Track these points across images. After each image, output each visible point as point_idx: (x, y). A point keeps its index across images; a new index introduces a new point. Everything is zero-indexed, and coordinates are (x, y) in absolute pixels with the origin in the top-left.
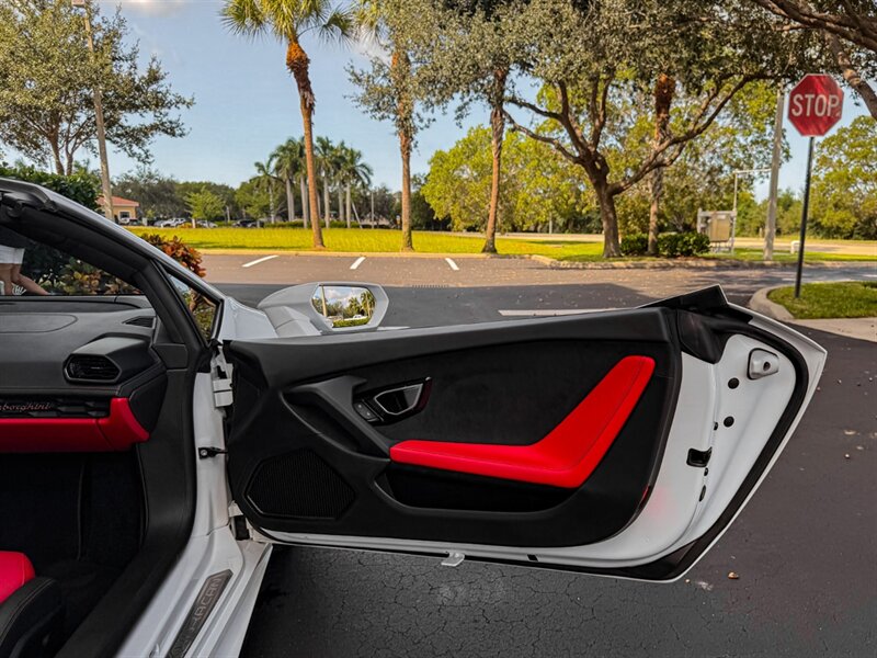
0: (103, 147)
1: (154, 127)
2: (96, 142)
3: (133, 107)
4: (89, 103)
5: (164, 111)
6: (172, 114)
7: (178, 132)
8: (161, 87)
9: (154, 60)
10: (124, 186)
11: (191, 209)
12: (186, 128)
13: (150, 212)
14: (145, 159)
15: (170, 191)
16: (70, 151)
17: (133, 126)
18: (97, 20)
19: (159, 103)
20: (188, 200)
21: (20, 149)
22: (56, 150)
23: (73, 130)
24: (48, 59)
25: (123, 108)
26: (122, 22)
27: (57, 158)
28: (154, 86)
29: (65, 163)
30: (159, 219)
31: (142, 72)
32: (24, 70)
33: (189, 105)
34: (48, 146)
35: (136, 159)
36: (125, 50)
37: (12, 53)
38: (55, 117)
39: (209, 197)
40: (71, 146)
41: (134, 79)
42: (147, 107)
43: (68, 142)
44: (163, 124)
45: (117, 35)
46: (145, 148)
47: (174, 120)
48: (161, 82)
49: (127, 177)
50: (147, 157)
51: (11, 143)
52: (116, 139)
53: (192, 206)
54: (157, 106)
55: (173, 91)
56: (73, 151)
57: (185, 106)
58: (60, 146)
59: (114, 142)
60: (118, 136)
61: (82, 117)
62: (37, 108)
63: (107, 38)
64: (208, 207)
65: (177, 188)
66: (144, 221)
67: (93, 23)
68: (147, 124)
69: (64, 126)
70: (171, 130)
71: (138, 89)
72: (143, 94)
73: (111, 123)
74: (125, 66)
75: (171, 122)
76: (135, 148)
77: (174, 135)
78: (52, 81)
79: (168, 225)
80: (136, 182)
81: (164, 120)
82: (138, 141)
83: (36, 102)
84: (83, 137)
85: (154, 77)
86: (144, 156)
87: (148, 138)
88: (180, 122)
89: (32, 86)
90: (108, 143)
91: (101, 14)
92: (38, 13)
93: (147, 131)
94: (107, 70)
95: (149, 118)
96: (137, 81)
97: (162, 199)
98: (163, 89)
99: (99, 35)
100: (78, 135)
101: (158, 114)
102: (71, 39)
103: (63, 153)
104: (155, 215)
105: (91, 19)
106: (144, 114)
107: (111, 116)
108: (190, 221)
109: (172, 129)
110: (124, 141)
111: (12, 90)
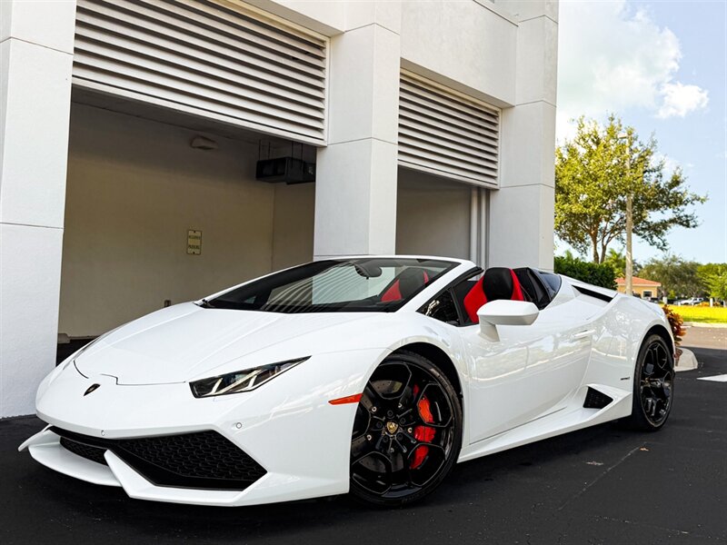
0: (630, 239)
1: (673, 221)
2: (624, 235)
3: (655, 207)
4: (623, 206)
5: (681, 207)
6: (687, 210)
7: (692, 224)
8: (679, 189)
9: (678, 168)
10: (650, 268)
11: (709, 289)
12: (699, 221)
13: (671, 292)
14: (663, 247)
15: (692, 273)
16: (605, 243)
17: (655, 221)
18: (636, 144)
19: (676, 201)
20: (707, 281)
21: (570, 242)
22: (595, 242)
23: (609, 228)
24: (596, 180)
25: (648, 208)
26: (654, 144)
27: (595, 249)
28: (675, 189)
29: (600, 252)
30: (680, 299)
31: (667, 179)
32: (581, 188)
33: (702, 201)
34: (589, 239)
35: (655, 247)
36: (653, 164)
37: (574, 178)
38: (597, 219)
40: (606, 239)
41: (659, 185)
42: (668, 205)
43: (604, 236)
44: (680, 218)
45: (649, 152)
46: (663, 238)
47: (689, 214)
48: (681, 185)
49: (653, 261)
50: (664, 245)
51: (564, 239)
52: (642, 232)
53: (710, 286)
54: (676, 204)
55: (690, 191)
56: (608, 242)
57: (699, 202)
58: (598, 239)
59: (639, 235)
60: (642, 229)
61: (617, 217)
62: (585, 214)
63: (642, 157)
64: (726, 288)
65: (699, 269)
66: (665, 300)
67: (632, 147)
68: (667, 219)
69: (603, 224)
70: (685, 222)
71: (662, 192)
72: (668, 196)
73: (638, 219)
74: (654, 175)
75: (686, 216)
76: (655, 239)
77: (688, 226)
78: (599, 193)
79: (686, 304)
80: (661, 265)
81: (682, 214)
82: (658, 233)
83: (585, 210)
84: (616, 232)
85: (676, 182)
86: (662, 244)
87: (666, 229)
88: (695, 215)
89: (584, 197)
90: (634, 235)
91: (639, 139)
92: (594, 147)
93: (664, 225)
94: (639, 180)
95: (668, 214)
96: (662, 186)
97: (684, 280)
98: (682, 190)
99: (636, 155)
100: (613, 230)
101: (676, 210)
102: (615, 162)
103: (599, 245)
104: (677, 294)
105: (631, 144)
106: (665, 211)
107: (639, 215)
108: (708, 300)
109: (687, 221)
110: (647, 233)
111: (570, 204)
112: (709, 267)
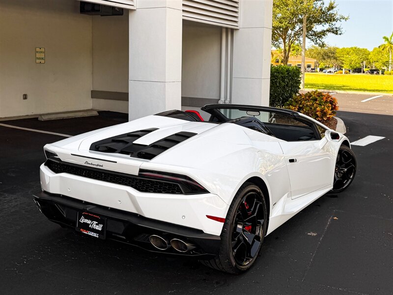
0: (304, 40)
1: (328, 31)
2: (301, 39)
3: (319, 22)
4: (301, 21)
5: (334, 23)
6: (337, 24)
7: (339, 32)
8: (333, 12)
11: (343, 64)
15: (334, 53)
16: (290, 44)
17: (318, 31)
20: (342, 58)
23: (293, 34)
24: (287, 6)
25: (315, 22)
27: (285, 46)
28: (331, 12)
29: (287, 49)
30: (326, 68)
31: (327, 5)
32: (278, 11)
33: (346, 19)
34: (281, 40)
38: (286, 29)
39: (354, 57)
42: (326, 21)
43: (290, 39)
44: (332, 29)
46: (323, 40)
47: (338, 27)
48: (334, 9)
50: (323, 45)
52: (310, 37)
53: (344, 62)
54: (331, 20)
55: (339, 13)
57: (344, 20)
58: (286, 41)
60: (311, 35)
61: (297, 28)
62: (280, 27)
64: (353, 63)
65: (337, 51)
66: (318, 69)
68: (325, 29)
69: (290, 32)
70: (335, 32)
71: (323, 13)
72: (326, 16)
73: (309, 29)
74: (319, 3)
75: (336, 28)
76: (318, 41)
77: (337, 34)
78: (288, 14)
79: (330, 72)
80: (317, 49)
81: (333, 27)
82: (320, 37)
84: (297, 37)
85: (331, 8)
86: (321, 44)
87: (325, 36)
88: (341, 28)
90: (306, 38)
93: (323, 33)
95: (326, 26)
96: (323, 10)
97: (329, 57)
98: (335, 13)
100: (295, 36)
101: (331, 25)
103: (287, 44)
104: (324, 65)
106: (324, 25)
107: (310, 26)
108: (342, 70)
109: (337, 31)
110: (314, 38)
112: (344, 50)
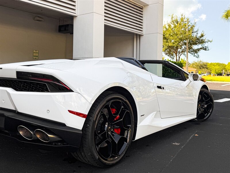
0: (187, 54)
1: (201, 48)
2: (186, 53)
3: (196, 44)
4: (185, 44)
5: (204, 44)
6: (206, 45)
7: (207, 49)
8: (203, 38)
9: (203, 31)
10: (193, 64)
11: (211, 71)
13: (200, 72)
15: (206, 66)
16: (179, 56)
17: (195, 49)
18: (190, 23)
19: (202, 42)
20: (211, 68)
21: (169, 56)
22: (177, 56)
23: (181, 51)
24: (177, 35)
25: (193, 44)
26: (195, 23)
27: (176, 58)
28: (202, 38)
29: (178, 59)
30: (202, 74)
31: (199, 35)
32: (172, 38)
33: (211, 42)
34: (175, 55)
35: (195, 57)
36: (195, 30)
37: (170, 34)
38: (177, 48)
39: (217, 67)
40: (180, 54)
41: (197, 37)
42: (200, 43)
43: (179, 54)
44: (203, 47)
45: (194, 26)
46: (198, 54)
47: (206, 46)
48: (204, 37)
49: (194, 62)
50: (198, 56)
51: (167, 55)
52: (191, 52)
53: (212, 70)
54: (202, 43)
55: (207, 39)
56: (180, 55)
57: (210, 42)
58: (177, 55)
59: (190, 53)
60: (191, 51)
61: (183, 47)
62: (173, 46)
63: (192, 27)
64: (217, 70)
65: (208, 64)
67: (188, 25)
68: (199, 48)
69: (179, 50)
71: (198, 39)
72: (199, 41)
73: (190, 48)
74: (195, 34)
75: (205, 47)
76: (195, 54)
77: (206, 50)
78: (177, 39)
79: (204, 75)
80: (197, 63)
81: (204, 46)
82: (196, 52)
83: (173, 45)
85: (202, 36)
86: (197, 56)
88: (208, 47)
89: (173, 41)
90: (189, 53)
91: (191, 22)
92: (176, 24)
93: (199, 50)
94: (190, 35)
95: (200, 46)
96: (198, 37)
97: (203, 68)
99: (190, 27)
100: (182, 52)
101: (202, 45)
102: (183, 29)
103: (178, 57)
104: (201, 73)
105: (188, 23)
106: (199, 45)
107: (191, 47)
108: (211, 74)
109: (206, 48)
110: (193, 53)
111: (168, 43)
112: (211, 64)
